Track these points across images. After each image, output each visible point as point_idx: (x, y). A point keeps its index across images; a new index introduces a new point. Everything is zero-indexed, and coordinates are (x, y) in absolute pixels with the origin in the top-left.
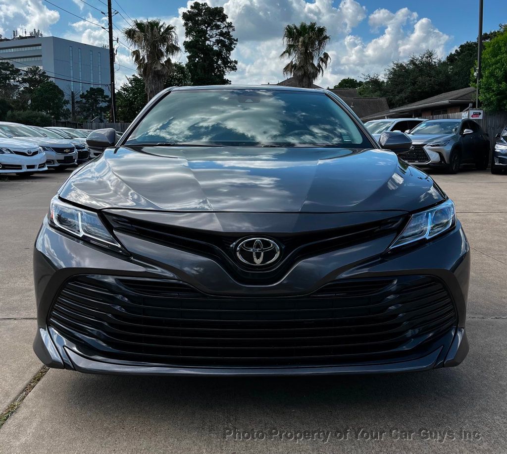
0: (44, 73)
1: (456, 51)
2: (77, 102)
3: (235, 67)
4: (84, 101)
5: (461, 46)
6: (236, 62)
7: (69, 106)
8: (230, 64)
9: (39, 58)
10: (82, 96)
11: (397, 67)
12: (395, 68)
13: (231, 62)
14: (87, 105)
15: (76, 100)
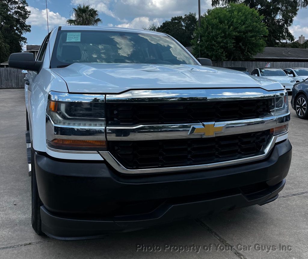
3: (30, 29)
6: (30, 26)
8: (26, 28)
13: (27, 26)
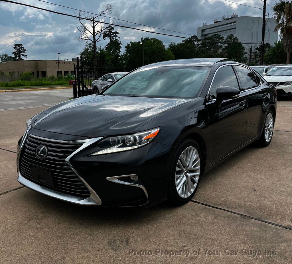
0: (236, 37)
2: (253, 53)
4: (257, 51)
7: (247, 56)
9: (234, 30)
10: (257, 49)
14: (259, 54)
15: (252, 52)
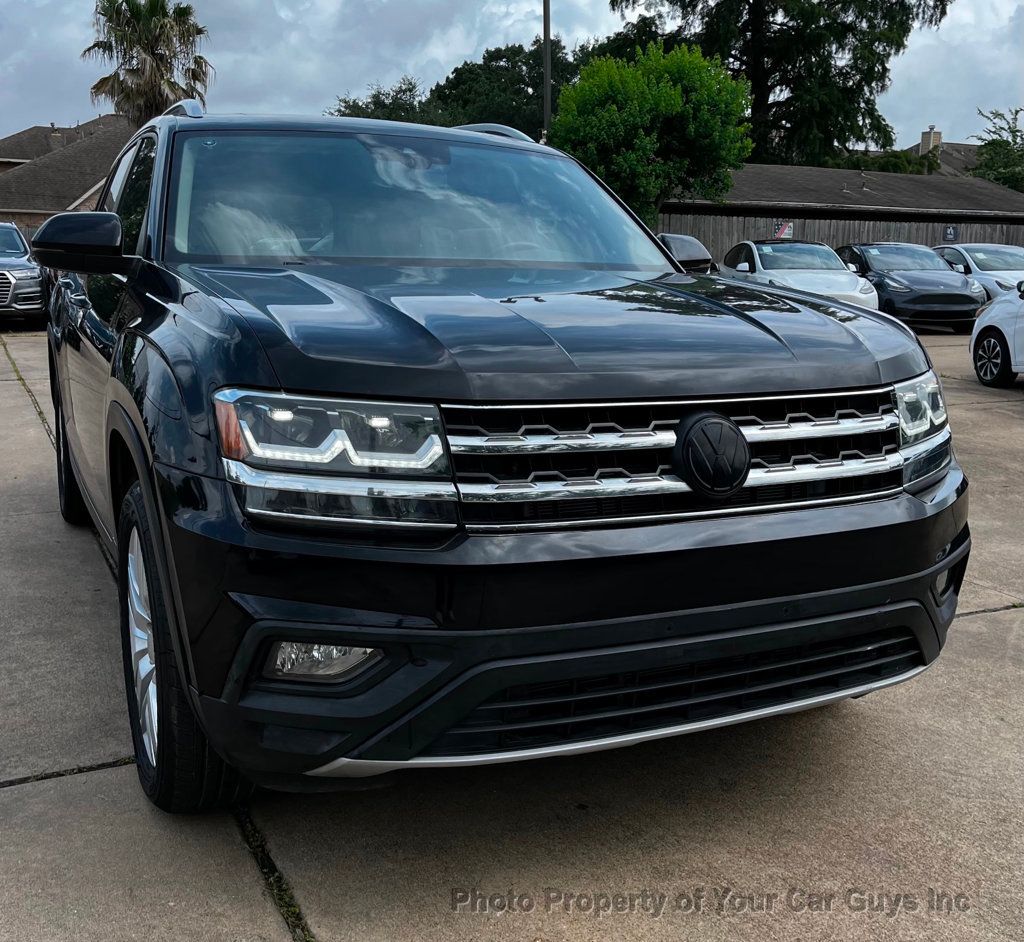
1: (448, 78)
5: (456, 70)
11: (345, 107)
12: (343, 109)
